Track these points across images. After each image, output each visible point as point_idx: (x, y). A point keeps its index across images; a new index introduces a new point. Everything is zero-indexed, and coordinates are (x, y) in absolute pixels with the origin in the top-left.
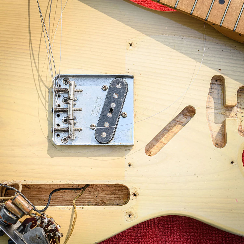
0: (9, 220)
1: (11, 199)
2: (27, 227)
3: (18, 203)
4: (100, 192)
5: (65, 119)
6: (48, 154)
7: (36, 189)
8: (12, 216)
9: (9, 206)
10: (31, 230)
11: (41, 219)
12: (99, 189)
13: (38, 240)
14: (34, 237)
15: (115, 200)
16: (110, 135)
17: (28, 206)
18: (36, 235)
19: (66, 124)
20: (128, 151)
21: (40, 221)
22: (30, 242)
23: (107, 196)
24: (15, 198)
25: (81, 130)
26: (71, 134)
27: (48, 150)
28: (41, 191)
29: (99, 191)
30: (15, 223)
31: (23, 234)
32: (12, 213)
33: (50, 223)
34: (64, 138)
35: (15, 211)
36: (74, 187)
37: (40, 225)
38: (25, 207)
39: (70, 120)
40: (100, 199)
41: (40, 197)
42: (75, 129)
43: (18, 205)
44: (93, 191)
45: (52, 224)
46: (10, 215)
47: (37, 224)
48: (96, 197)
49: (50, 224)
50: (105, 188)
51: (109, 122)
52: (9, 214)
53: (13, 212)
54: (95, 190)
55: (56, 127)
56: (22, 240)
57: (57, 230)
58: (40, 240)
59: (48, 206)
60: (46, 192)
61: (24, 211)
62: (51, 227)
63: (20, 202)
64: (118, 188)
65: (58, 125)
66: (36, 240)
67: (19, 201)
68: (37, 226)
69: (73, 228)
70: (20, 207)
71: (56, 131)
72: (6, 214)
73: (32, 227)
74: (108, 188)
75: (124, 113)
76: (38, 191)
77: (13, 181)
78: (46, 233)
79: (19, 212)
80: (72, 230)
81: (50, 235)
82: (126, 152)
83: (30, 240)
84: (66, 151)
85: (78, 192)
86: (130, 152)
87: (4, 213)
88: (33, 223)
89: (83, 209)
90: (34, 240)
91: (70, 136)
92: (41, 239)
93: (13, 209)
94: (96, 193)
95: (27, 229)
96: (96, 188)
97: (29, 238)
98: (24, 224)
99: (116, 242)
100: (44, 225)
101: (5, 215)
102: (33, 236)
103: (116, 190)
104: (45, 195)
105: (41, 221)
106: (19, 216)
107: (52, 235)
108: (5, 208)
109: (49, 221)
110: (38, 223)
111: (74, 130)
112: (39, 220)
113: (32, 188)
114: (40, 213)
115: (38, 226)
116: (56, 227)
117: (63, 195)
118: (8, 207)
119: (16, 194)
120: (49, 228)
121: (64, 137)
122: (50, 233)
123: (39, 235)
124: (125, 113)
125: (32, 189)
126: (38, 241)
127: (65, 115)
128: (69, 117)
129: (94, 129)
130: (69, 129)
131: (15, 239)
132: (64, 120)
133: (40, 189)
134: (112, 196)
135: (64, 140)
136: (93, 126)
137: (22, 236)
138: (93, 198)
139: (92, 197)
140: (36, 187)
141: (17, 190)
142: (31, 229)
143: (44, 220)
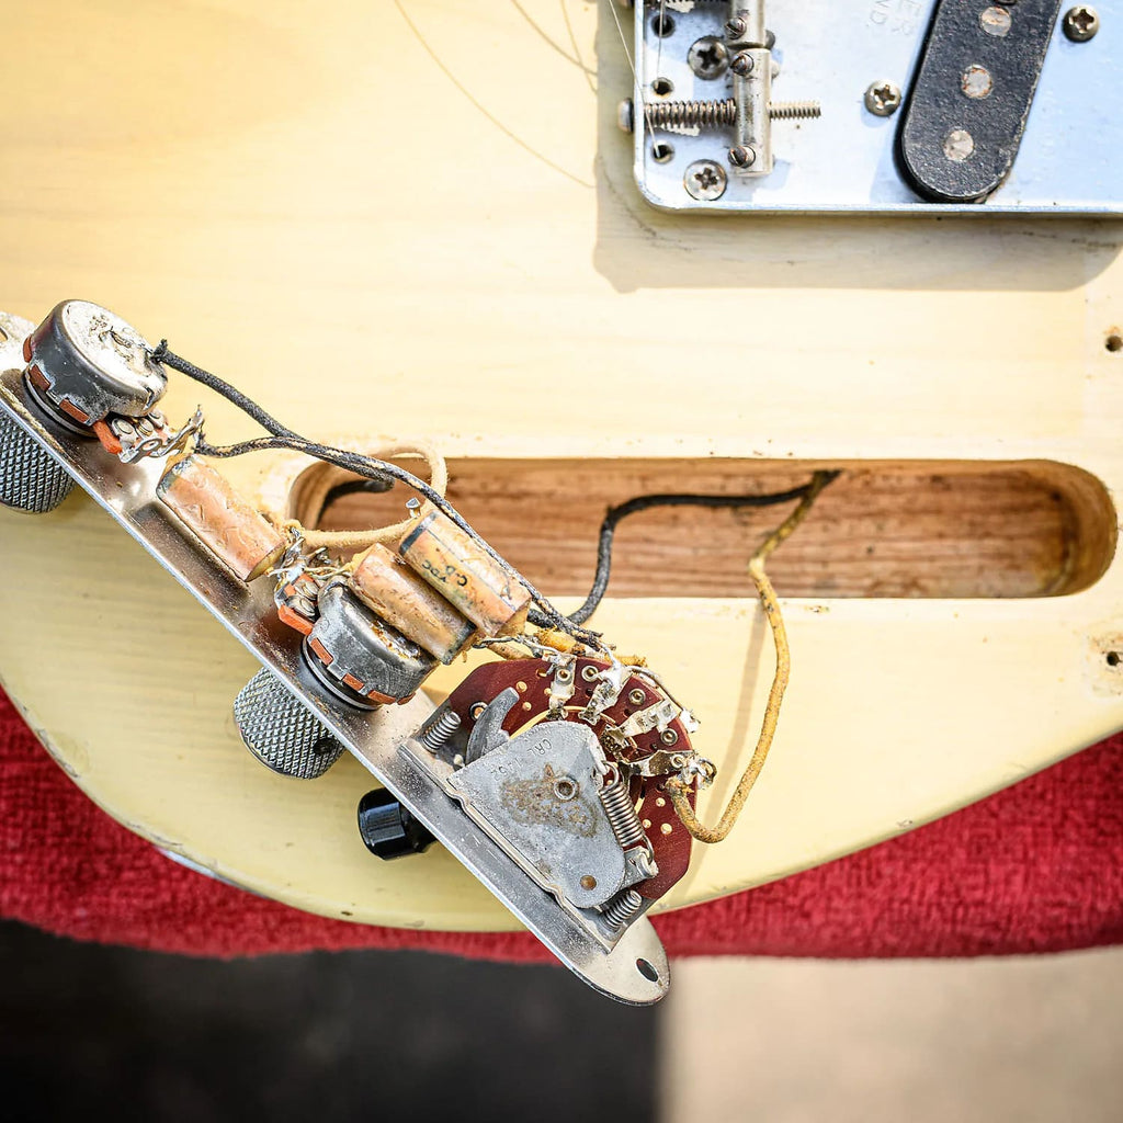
0: (377, 673)
1: (387, 543)
2: (488, 719)
3: (437, 564)
4: (892, 524)
5: (705, 47)
6: (601, 268)
7: (497, 503)
8: (395, 649)
9: (376, 583)
10: (507, 737)
11: (578, 671)
12: (884, 501)
13: (561, 801)
14: (530, 782)
15: (986, 573)
16: (1001, 151)
17: (499, 588)
18: (549, 773)
19: (713, 77)
20: (1102, 252)
21: (567, 683)
22: (505, 814)
23: (937, 547)
24: (418, 531)
25: (816, 113)
26: (753, 140)
27: (599, 246)
28: (529, 516)
29: (882, 514)
30: (403, 698)
31: (457, 768)
32: (394, 631)
33: (635, 695)
34: (700, 169)
35: (416, 619)
36: (735, 488)
37: (567, 708)
38: (483, 592)
39: (749, 51)
40: (893, 565)
41: (521, 547)
42: (776, 107)
43: (434, 579)
44: (850, 516)
45: (651, 699)
46: (384, 642)
47: (554, 702)
48: (870, 550)
49: (634, 700)
50: (925, 499)
51: (989, 68)
52: (379, 633)
53: (401, 624)
54: (862, 509)
55: (655, 98)
56: (456, 803)
57: (682, 743)
58: (574, 803)
59: (602, 596)
60: (557, 517)
61: (478, 619)
62: (640, 722)
63: (451, 560)
64: (1005, 499)
65: (663, 88)
66: (546, 802)
67: (443, 550)
68: (547, 713)
69: (768, 731)
70: (449, 588)
71: (657, 120)
72: (357, 634)
73: (514, 721)
74: (945, 499)
75: (1083, 13)
76: (509, 515)
77: (383, 437)
78: (610, 757)
79: (439, 624)
80: (766, 740)
81: (638, 769)
82: (1089, 258)
83: (505, 803)
84: (715, 248)
85: (756, 518)
86: (1114, 258)
87: (343, 627)
88: (523, 697)
89: (824, 615)
90: (534, 801)
91: (747, 150)
92: (577, 796)
93: (402, 604)
94: (867, 527)
95: (485, 730)
96: (867, 497)
97: (496, 792)
98: (463, 702)
99: (983, 830)
100: (600, 708)
101: (350, 640)
102: (525, 776)
103: (993, 510)
104: (553, 538)
105: (578, 679)
106: (439, 651)
107: (646, 772)
108: (353, 597)
109: (631, 685)
110: (559, 693)
111: (772, 115)
112: (565, 676)
113: (474, 494)
114: (575, 632)
115: (554, 716)
116: (674, 724)
117: (667, 537)
118: (373, 588)
119: (417, 510)
120: (632, 727)
121: (703, 161)
122: (631, 761)
123: (567, 770)
124: (1089, 12)
125: (473, 502)
126: (555, 810)
127: (704, 25)
128: (738, 32)
129: (891, 110)
130: (742, 105)
131: (412, 790)
132: (701, 54)
133: (525, 503)
134: (966, 546)
135: (699, 183)
136: (884, 94)
137: (453, 775)
138: (851, 559)
139: (842, 551)
140: (495, 487)
141: (421, 487)
142: (510, 735)
143: (604, 674)
